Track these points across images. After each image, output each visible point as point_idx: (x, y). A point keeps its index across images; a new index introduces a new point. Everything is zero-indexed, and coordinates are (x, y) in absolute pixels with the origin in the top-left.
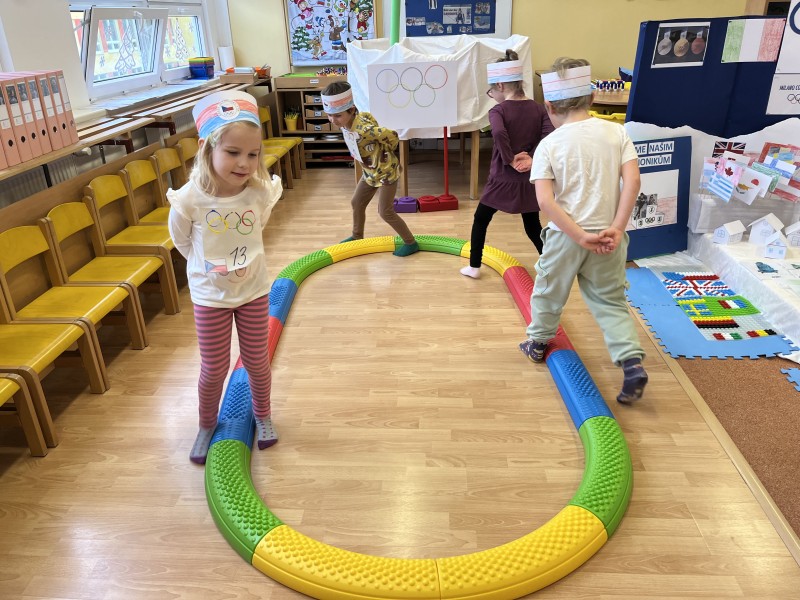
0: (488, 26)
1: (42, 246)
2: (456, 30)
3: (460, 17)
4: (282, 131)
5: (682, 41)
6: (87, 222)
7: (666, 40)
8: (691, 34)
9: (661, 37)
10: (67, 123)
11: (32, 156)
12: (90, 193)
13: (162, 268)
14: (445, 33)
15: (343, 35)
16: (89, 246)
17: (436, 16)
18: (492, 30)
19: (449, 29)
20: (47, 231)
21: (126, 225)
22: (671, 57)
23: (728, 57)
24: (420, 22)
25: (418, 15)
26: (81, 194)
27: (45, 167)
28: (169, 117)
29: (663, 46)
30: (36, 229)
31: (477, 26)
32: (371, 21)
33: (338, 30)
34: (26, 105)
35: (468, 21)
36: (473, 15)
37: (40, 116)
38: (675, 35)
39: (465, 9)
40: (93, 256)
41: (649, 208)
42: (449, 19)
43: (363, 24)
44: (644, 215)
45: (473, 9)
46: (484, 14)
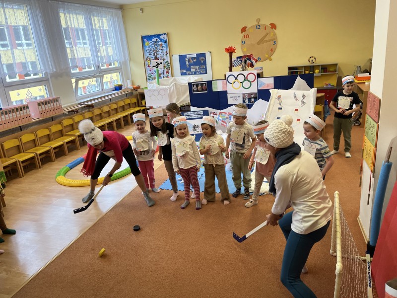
0: (205, 72)
1: (48, 133)
2: (195, 73)
3: (196, 69)
4: (140, 105)
5: (200, 87)
6: (61, 129)
7: (195, 87)
8: (202, 85)
9: (193, 86)
10: (60, 108)
11: (49, 115)
12: (62, 123)
13: (75, 139)
14: (192, 74)
15: (162, 76)
16: (61, 134)
17: (189, 69)
18: (206, 73)
19: (193, 73)
20: (50, 130)
21: (73, 130)
22: (197, 91)
23: (214, 90)
24: (184, 71)
25: (184, 69)
26: (60, 123)
27: (52, 117)
28: (92, 104)
29: (195, 88)
30: (47, 130)
31: (201, 72)
32: (170, 71)
33: (160, 74)
34: (49, 105)
35: (199, 71)
36: (200, 69)
37: (53, 107)
38: (197, 85)
39: (197, 67)
40: (62, 136)
41: (197, 128)
42: (193, 70)
43: (168, 72)
44: (196, 130)
45: (200, 67)
46: (203, 68)
